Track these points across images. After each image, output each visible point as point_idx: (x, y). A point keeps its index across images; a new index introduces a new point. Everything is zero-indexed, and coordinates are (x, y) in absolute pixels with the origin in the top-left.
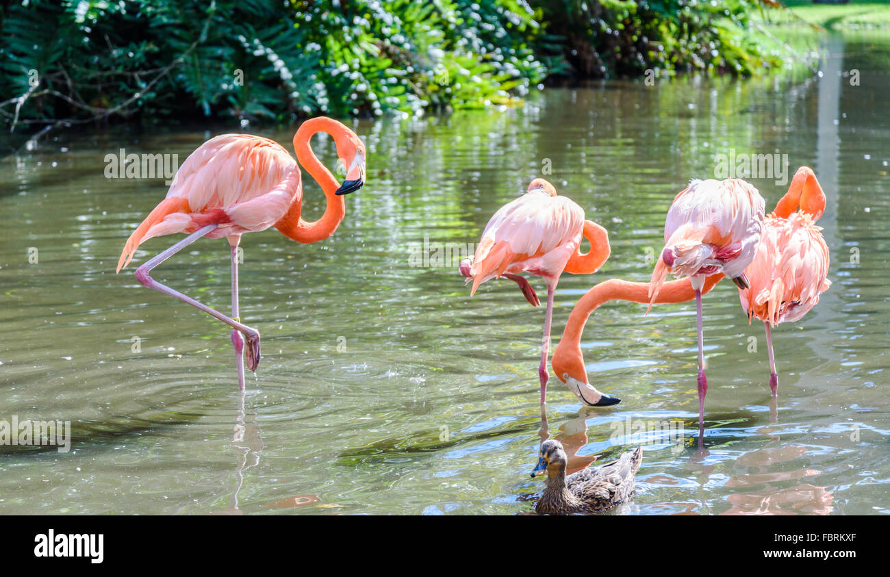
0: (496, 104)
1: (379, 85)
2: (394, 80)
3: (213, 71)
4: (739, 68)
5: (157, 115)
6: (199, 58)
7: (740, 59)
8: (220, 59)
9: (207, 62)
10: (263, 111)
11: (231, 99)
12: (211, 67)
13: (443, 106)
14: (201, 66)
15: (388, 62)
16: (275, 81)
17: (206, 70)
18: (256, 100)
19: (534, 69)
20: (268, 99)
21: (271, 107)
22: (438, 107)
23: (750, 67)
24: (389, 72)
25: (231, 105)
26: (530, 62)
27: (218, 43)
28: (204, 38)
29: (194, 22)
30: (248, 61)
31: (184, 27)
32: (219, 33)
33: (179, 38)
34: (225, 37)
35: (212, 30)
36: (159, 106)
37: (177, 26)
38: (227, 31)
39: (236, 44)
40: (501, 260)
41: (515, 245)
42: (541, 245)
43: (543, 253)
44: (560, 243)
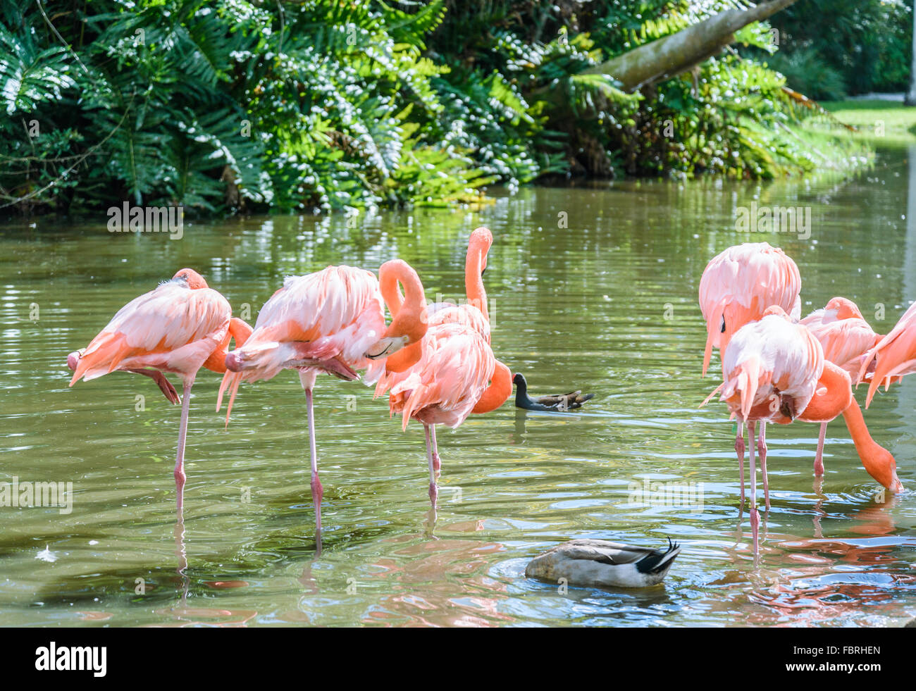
0: (461, 201)
1: (329, 178)
2: (345, 174)
3: (148, 159)
4: (759, 170)
5: (87, 206)
6: (134, 144)
7: (761, 161)
8: (157, 145)
9: (143, 149)
10: (202, 203)
11: (169, 189)
12: (146, 155)
13: (402, 203)
14: (136, 153)
15: (341, 154)
16: (217, 171)
17: (141, 158)
18: (194, 192)
19: (527, 167)
20: (208, 191)
21: (209, 198)
22: (394, 205)
23: (771, 169)
24: (341, 164)
26: (523, 159)
27: (155, 130)
28: (139, 125)
29: (130, 106)
30: (189, 149)
31: (119, 110)
32: (157, 119)
33: (114, 123)
34: (163, 123)
35: (148, 116)
36: (86, 196)
37: (113, 110)
38: (166, 116)
39: (175, 130)
40: (113, 353)
41: (133, 338)
42: (164, 339)
43: (169, 349)
44: (191, 340)
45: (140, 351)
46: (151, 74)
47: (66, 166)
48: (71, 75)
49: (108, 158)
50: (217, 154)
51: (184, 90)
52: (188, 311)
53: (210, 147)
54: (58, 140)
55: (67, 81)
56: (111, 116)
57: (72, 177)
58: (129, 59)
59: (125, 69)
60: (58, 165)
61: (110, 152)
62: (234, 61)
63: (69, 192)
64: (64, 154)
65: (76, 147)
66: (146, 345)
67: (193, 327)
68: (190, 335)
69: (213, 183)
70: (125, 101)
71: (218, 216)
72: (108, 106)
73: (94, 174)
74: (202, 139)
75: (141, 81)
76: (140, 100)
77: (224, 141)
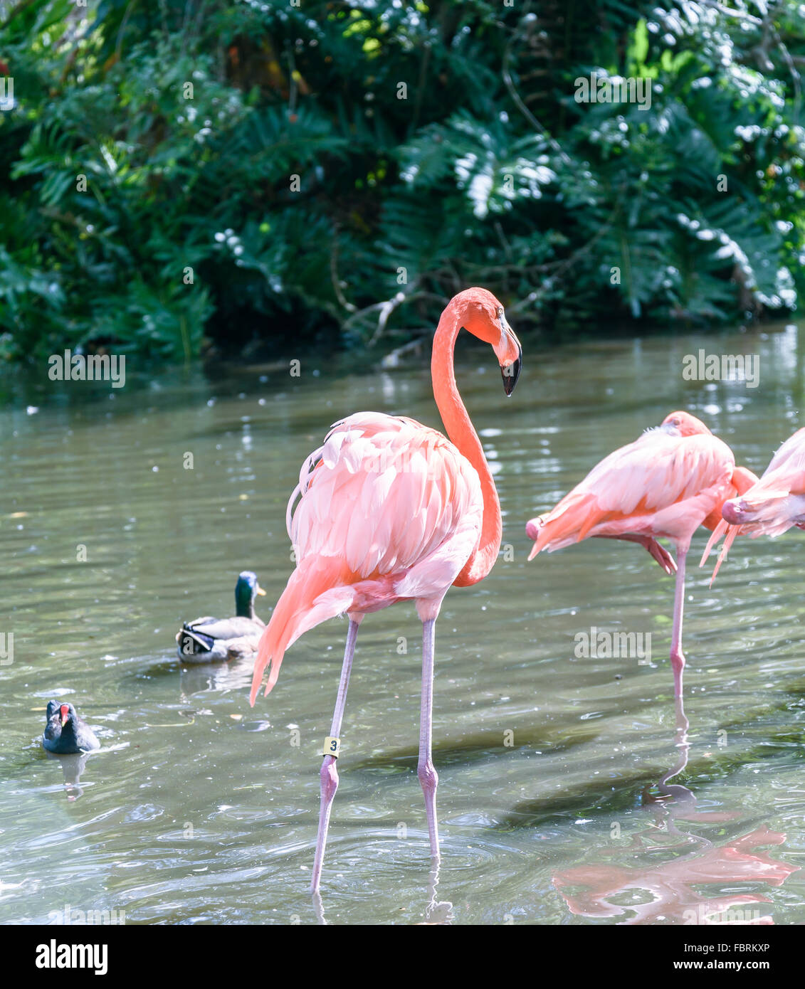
3: (645, 261)
5: (576, 319)
6: (627, 245)
8: (655, 245)
9: (637, 250)
10: (710, 310)
11: (671, 296)
12: (643, 256)
14: (631, 255)
16: (727, 270)
18: (701, 296)
20: (718, 294)
21: (718, 304)
25: (669, 304)
27: (652, 226)
28: (633, 220)
29: (622, 199)
30: (693, 247)
31: (608, 206)
32: (653, 213)
33: (602, 221)
34: (661, 218)
35: (643, 210)
36: (575, 308)
37: (600, 206)
38: (663, 210)
39: (675, 226)
40: (582, 518)
41: (605, 500)
42: (643, 500)
43: (653, 510)
44: (679, 498)
45: (616, 515)
46: (645, 160)
47: (549, 274)
48: (549, 166)
49: (597, 263)
50: (723, 253)
51: (685, 178)
52: (674, 463)
53: (716, 244)
54: (539, 244)
55: (545, 175)
56: (600, 213)
57: (556, 287)
58: (617, 145)
59: (613, 156)
60: (540, 274)
61: (600, 256)
62: (740, 138)
63: (554, 305)
64: (547, 260)
65: (561, 252)
66: (622, 507)
67: (680, 481)
68: (677, 493)
69: (723, 285)
70: (614, 195)
71: (731, 324)
72: (592, 201)
73: (582, 283)
74: (707, 235)
75: (632, 169)
76: (632, 192)
77: (733, 236)
